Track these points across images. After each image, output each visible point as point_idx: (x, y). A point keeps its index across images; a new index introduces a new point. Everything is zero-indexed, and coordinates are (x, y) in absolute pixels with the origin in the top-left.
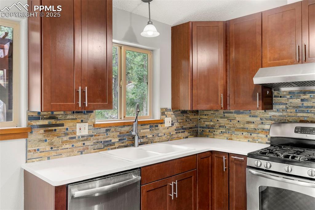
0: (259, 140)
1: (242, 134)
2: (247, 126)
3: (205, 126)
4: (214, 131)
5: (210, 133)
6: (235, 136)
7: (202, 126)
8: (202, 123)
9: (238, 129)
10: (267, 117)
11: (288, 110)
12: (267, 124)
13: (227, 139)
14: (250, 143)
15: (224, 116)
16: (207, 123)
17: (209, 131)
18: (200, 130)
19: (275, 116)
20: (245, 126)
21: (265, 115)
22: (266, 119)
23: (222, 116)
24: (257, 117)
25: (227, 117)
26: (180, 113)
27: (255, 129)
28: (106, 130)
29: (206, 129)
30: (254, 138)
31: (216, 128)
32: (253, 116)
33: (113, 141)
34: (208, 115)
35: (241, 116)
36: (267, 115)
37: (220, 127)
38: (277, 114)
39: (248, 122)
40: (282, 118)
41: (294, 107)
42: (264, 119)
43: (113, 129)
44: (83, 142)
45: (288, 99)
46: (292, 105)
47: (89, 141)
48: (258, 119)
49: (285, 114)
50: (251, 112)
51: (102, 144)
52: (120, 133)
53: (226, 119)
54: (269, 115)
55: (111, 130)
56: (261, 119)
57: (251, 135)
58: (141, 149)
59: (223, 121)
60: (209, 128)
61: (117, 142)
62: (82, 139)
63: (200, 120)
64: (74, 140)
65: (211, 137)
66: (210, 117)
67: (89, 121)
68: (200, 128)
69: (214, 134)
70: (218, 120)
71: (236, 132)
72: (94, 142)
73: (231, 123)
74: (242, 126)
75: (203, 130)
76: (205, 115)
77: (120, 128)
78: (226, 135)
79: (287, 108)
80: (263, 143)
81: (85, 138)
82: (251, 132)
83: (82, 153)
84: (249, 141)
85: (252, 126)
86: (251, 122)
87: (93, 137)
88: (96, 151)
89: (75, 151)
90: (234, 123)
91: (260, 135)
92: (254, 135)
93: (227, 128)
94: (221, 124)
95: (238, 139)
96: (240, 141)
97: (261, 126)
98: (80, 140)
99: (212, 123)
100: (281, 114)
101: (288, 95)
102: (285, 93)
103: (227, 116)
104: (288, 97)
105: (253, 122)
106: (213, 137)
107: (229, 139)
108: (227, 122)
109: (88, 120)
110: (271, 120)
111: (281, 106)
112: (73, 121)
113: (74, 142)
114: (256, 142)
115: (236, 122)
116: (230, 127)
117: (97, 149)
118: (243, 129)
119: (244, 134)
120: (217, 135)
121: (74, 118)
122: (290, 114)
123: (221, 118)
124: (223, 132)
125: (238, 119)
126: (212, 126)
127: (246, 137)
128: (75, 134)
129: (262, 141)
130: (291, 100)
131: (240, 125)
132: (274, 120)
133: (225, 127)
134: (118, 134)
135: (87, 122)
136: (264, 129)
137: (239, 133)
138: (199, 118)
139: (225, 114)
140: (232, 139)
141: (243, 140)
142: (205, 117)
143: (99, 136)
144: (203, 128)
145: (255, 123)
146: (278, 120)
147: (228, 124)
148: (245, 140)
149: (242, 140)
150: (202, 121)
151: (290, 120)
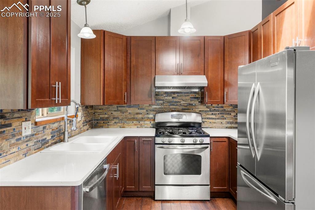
0: (145, 126)
1: (133, 122)
2: (136, 116)
3: (100, 119)
4: (109, 122)
5: (104, 124)
6: (127, 124)
7: (96, 118)
8: (97, 116)
9: (129, 119)
10: (150, 109)
11: (164, 104)
12: (151, 114)
13: (120, 127)
14: (138, 128)
15: (118, 109)
16: (101, 116)
17: (104, 122)
18: (94, 122)
19: (156, 108)
20: (135, 116)
21: (149, 108)
22: (151, 111)
23: (116, 109)
24: (144, 109)
25: (120, 111)
26: (85, 108)
27: (143, 118)
28: (43, 127)
29: (100, 121)
30: (141, 125)
31: (110, 119)
32: (141, 109)
33: (47, 139)
34: (103, 109)
35: (131, 109)
36: (151, 108)
37: (114, 118)
38: (158, 107)
39: (137, 114)
40: (160, 109)
41: (168, 102)
42: (149, 111)
43: (47, 126)
44: (27, 143)
45: (164, 97)
46: (167, 101)
47: (31, 141)
48: (145, 111)
49: (162, 107)
50: (139, 106)
51: (40, 143)
52: (52, 130)
53: (120, 112)
54: (152, 108)
55: (47, 127)
56: (147, 111)
57: (139, 122)
58: (72, 143)
59: (116, 114)
60: (103, 120)
61: (50, 139)
62: (26, 140)
63: (94, 113)
64: (20, 142)
65: (106, 127)
66: (104, 111)
67: (31, 120)
68: (94, 120)
69: (108, 125)
70: (112, 113)
71: (127, 121)
72: (35, 142)
73: (124, 115)
74: (132, 116)
75: (97, 122)
76: (100, 109)
77: (52, 125)
78: (120, 124)
79: (164, 103)
80: (148, 128)
81: (29, 138)
82: (139, 120)
83: (26, 156)
84: (138, 127)
85: (140, 116)
86: (140, 113)
87: (34, 136)
88: (36, 151)
89: (21, 154)
90: (126, 115)
91: (146, 122)
92: (141, 122)
93: (120, 119)
94: (115, 116)
95: (129, 127)
96: (130, 128)
97: (146, 116)
98: (25, 141)
99: (106, 116)
100: (160, 107)
101: (165, 94)
102: (162, 93)
103: (120, 109)
104: (165, 95)
105: (141, 114)
106: (107, 127)
107: (122, 127)
108: (120, 114)
109: (31, 117)
110: (153, 111)
111: (160, 102)
112: (19, 120)
113: (20, 144)
114: (143, 128)
115: (128, 114)
116: (123, 118)
117: (37, 149)
118: (134, 119)
119: (134, 122)
120: (111, 125)
121: (20, 116)
122: (165, 107)
123: (115, 111)
124: (117, 122)
125: (129, 111)
126: (106, 118)
127: (135, 125)
128: (21, 135)
129: (147, 126)
130: (166, 98)
131: (131, 116)
132: (156, 111)
133: (119, 118)
134: (51, 130)
135: (30, 121)
136: (149, 118)
137: (131, 122)
138: (94, 112)
139: (119, 108)
140: (124, 127)
141: (134, 127)
142: (100, 111)
143: (38, 134)
144: (97, 120)
145: (142, 114)
146: (158, 111)
147: (121, 115)
148: (135, 127)
149: (132, 127)
150: (97, 114)
151: (166, 111)
